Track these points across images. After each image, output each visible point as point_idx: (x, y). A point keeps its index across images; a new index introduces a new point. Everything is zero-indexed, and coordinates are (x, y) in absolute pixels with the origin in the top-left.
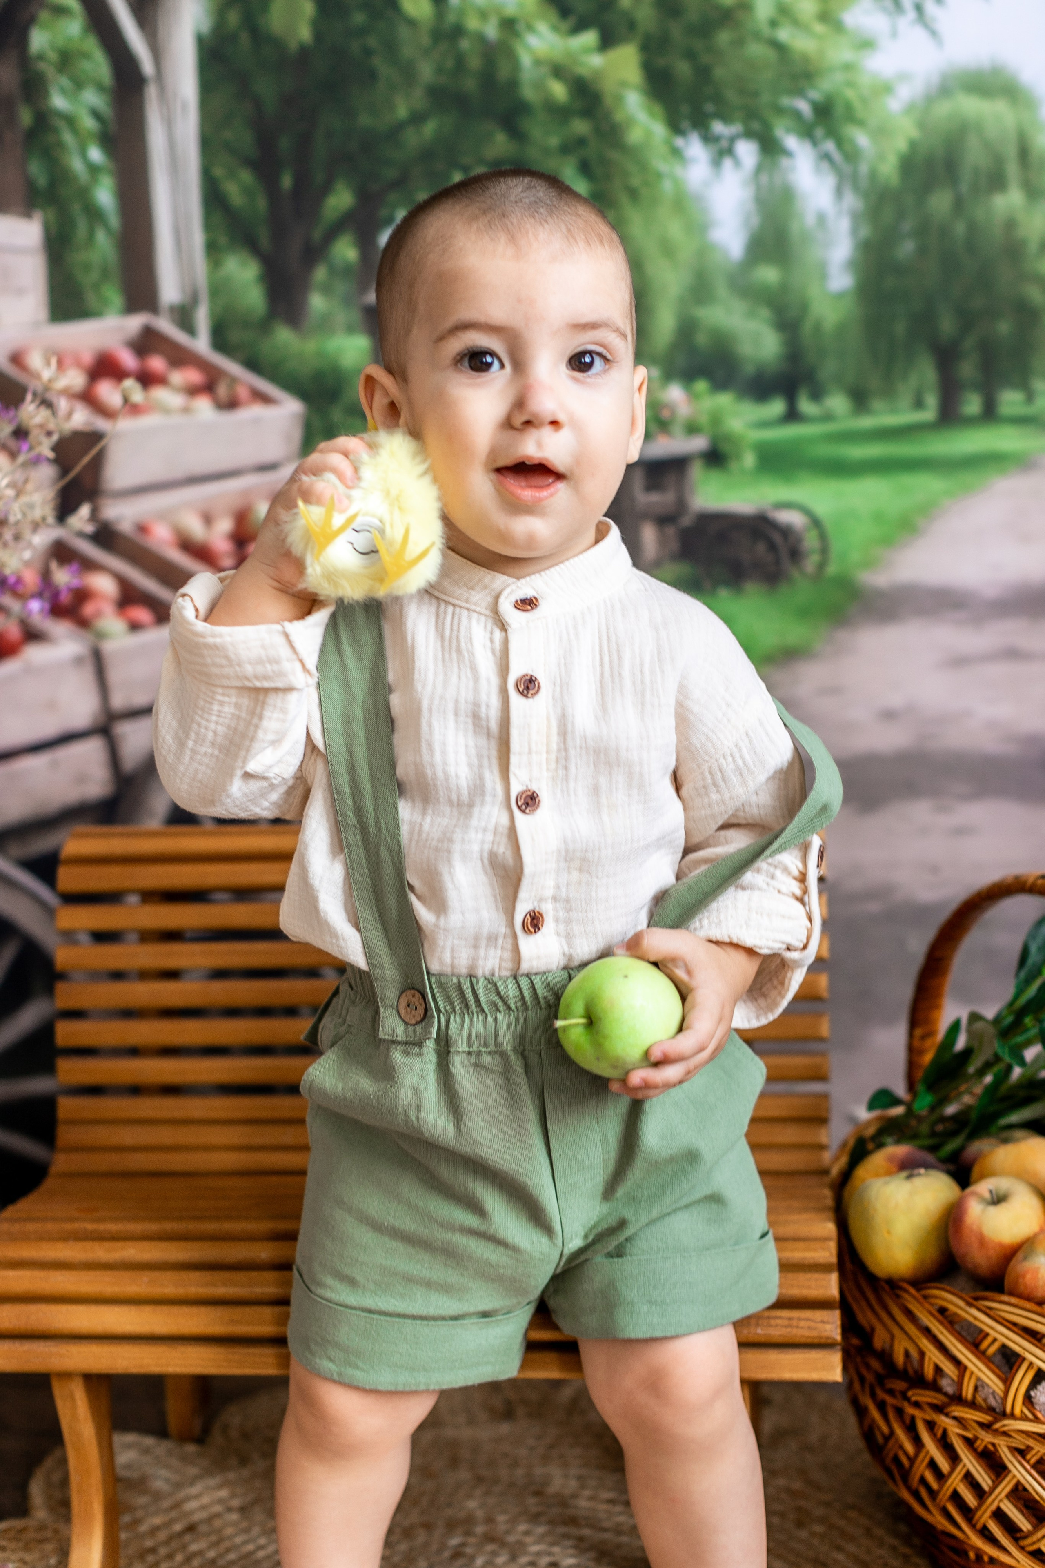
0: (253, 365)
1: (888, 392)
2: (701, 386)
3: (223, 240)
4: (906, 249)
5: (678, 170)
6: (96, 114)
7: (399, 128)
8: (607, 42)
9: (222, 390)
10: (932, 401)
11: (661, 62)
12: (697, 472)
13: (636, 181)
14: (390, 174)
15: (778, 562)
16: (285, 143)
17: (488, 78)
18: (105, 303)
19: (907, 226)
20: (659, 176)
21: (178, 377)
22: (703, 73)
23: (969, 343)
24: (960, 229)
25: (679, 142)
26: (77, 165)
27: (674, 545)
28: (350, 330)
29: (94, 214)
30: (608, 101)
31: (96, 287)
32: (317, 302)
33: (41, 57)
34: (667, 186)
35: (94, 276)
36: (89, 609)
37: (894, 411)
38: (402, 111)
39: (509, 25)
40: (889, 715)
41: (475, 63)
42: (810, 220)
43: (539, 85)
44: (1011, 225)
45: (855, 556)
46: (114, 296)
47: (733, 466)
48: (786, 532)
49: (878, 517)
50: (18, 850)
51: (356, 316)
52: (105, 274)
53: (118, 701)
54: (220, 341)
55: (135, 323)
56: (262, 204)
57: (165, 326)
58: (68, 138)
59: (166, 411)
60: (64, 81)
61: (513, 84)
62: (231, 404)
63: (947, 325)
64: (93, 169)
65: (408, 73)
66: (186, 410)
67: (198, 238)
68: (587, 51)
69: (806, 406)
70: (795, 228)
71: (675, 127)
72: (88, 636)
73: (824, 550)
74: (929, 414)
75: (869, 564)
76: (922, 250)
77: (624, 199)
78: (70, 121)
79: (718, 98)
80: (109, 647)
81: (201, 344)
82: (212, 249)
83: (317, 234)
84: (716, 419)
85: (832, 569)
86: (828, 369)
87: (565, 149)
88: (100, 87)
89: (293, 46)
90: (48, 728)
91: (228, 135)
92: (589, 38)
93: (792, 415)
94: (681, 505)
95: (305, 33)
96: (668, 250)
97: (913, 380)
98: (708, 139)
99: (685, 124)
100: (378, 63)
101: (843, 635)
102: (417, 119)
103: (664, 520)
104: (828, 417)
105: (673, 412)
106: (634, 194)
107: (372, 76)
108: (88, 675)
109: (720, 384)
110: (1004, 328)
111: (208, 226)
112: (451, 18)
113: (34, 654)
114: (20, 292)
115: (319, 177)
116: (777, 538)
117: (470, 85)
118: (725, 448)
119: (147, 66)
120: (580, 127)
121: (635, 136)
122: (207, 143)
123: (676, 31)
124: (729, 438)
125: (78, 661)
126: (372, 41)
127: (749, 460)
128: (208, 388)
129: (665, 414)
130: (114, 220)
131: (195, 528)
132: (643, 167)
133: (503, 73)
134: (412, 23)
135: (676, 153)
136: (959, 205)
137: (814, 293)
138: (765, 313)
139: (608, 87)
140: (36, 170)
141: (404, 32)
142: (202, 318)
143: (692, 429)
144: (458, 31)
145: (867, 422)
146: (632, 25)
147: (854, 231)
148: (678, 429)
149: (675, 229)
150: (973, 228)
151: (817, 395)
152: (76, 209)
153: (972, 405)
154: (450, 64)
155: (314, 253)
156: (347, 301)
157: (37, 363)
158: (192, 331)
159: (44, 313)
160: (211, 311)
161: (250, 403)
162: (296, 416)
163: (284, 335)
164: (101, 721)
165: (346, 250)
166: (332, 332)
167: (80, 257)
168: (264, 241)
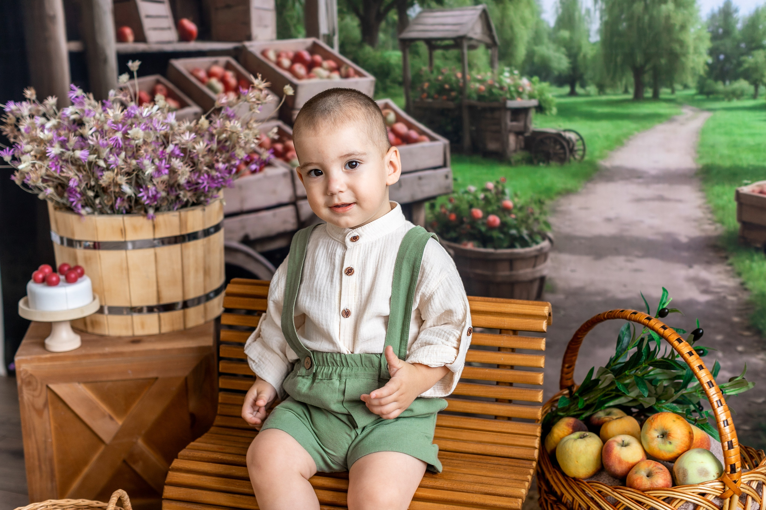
0: (355, 61)
1: (613, 86)
2: (536, 79)
3: (345, 10)
4: (624, 25)
9: (343, 70)
10: (631, 90)
12: (532, 114)
15: (565, 153)
18: (299, 32)
19: (623, 16)
21: (326, 64)
23: (648, 67)
24: (646, 18)
27: (523, 144)
28: (394, 48)
31: (295, 26)
32: (381, 36)
35: (295, 21)
36: (289, 155)
37: (615, 94)
40: (608, 220)
42: (583, 12)
44: (668, 18)
45: (597, 153)
46: (303, 31)
47: (548, 113)
48: (568, 141)
49: (607, 138)
50: (260, 248)
51: (397, 42)
52: (299, 20)
53: (300, 192)
54: (343, 51)
55: (310, 41)
57: (322, 43)
59: (321, 77)
62: (346, 76)
63: (639, 59)
66: (329, 77)
67: (335, 8)
69: (578, 90)
70: (577, 14)
72: (288, 165)
73: (584, 150)
74: (630, 96)
75: (602, 157)
76: (630, 27)
81: (335, 51)
82: (340, 12)
83: (382, 8)
84: (541, 93)
85: (587, 158)
86: (588, 75)
90: (273, 201)
93: (573, 93)
94: (526, 127)
96: (524, 22)
97: (624, 82)
101: (590, 185)
103: (518, 134)
104: (588, 95)
105: (524, 89)
108: (288, 180)
109: (543, 79)
110: (663, 61)
111: (339, 3)
113: (268, 171)
114: (266, 26)
116: (565, 144)
118: (543, 105)
124: (545, 101)
125: (285, 175)
127: (554, 110)
128: (337, 69)
129: (521, 90)
136: (646, 7)
137: (584, 42)
138: (563, 49)
142: (336, 41)
143: (531, 97)
145: (604, 98)
147: (601, 18)
148: (525, 96)
149: (527, 13)
150: (652, 18)
151: (583, 86)
153: (649, 93)
155: (381, 16)
156: (393, 37)
157: (272, 55)
158: (332, 45)
159: (274, 36)
160: (340, 38)
161: (353, 77)
162: (372, 81)
163: (368, 49)
164: (293, 199)
165: (393, 16)
166: (387, 49)
167: (289, 13)
168: (361, 11)
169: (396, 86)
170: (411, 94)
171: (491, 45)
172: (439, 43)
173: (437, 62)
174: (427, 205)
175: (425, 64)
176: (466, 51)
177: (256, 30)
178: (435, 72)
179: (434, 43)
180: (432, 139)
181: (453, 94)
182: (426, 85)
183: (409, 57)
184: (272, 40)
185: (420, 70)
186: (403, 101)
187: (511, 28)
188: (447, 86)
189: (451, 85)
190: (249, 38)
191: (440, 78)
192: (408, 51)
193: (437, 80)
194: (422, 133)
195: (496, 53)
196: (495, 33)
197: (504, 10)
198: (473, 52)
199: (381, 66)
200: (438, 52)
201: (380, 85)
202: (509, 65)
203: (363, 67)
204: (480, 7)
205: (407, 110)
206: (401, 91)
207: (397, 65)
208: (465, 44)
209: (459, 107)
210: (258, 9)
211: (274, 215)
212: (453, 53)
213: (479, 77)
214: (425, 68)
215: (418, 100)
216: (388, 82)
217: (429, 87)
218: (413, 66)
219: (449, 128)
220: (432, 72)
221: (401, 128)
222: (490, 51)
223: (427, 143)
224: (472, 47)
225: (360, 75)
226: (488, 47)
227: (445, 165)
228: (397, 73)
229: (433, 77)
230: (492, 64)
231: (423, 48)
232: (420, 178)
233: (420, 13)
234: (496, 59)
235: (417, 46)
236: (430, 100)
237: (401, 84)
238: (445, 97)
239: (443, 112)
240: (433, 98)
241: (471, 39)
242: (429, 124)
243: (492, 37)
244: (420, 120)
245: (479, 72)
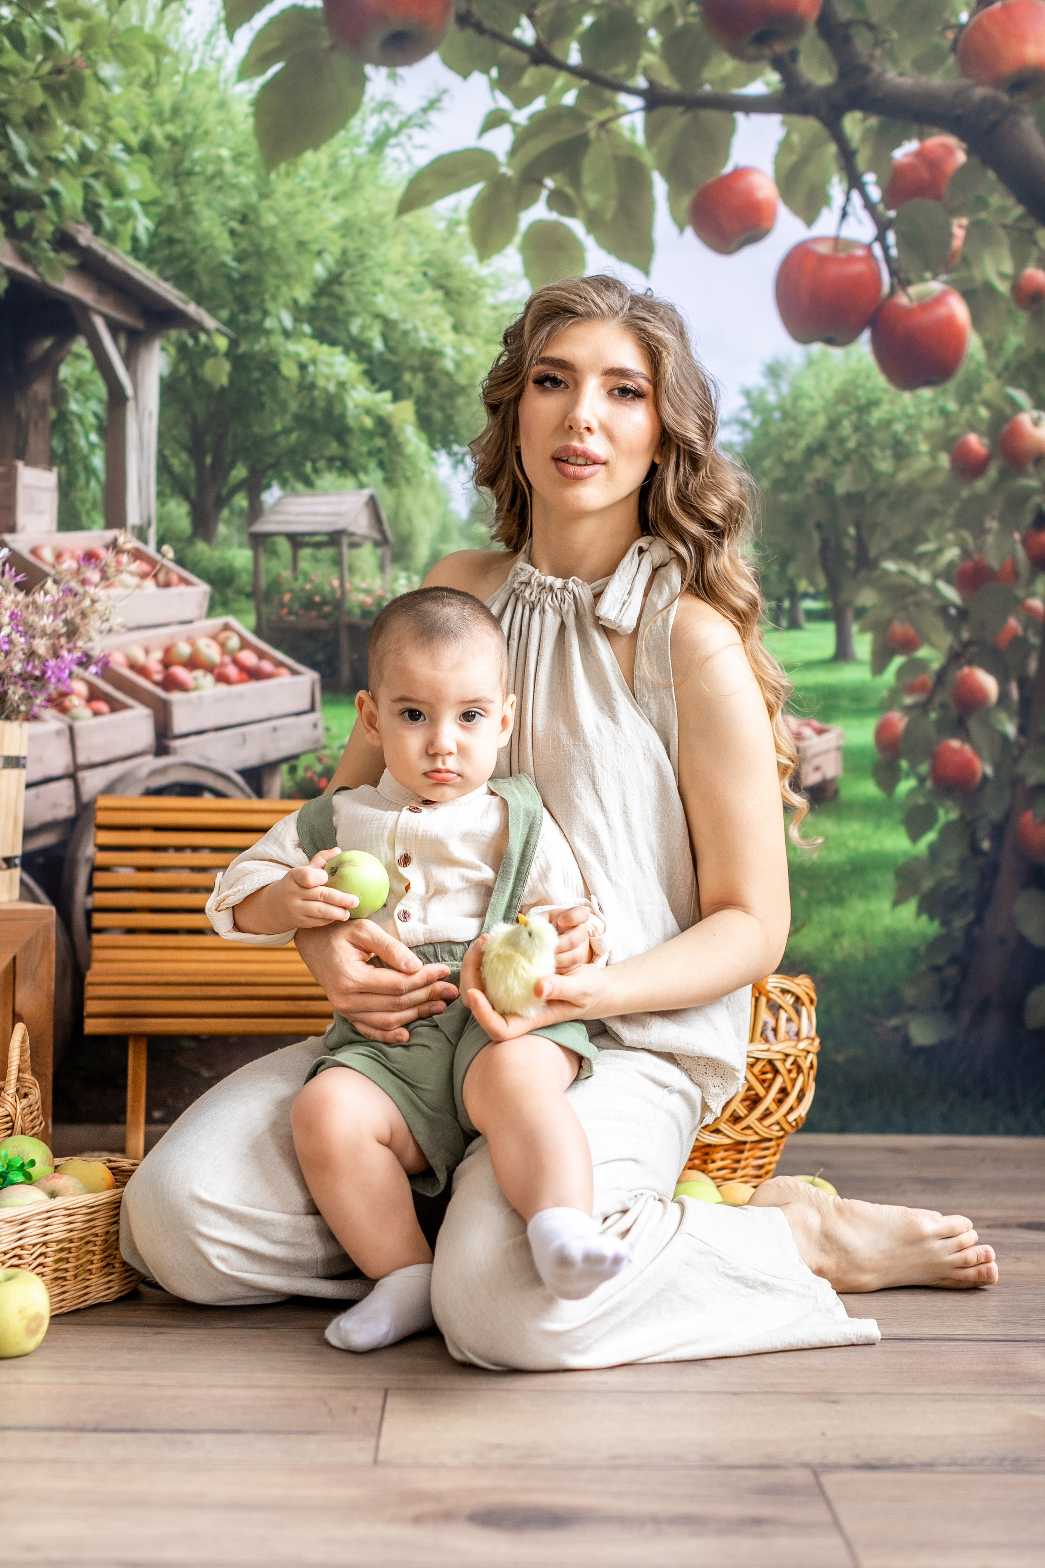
3: (168, 491)
5: (433, 469)
6: (96, 415)
7: (276, 435)
8: (396, 398)
9: (161, 577)
11: (426, 411)
13: (409, 474)
14: (270, 460)
16: (208, 439)
17: (329, 412)
18: (94, 522)
20: (423, 472)
21: (135, 567)
22: (449, 419)
25: (435, 454)
26: (82, 443)
28: (241, 546)
29: (90, 471)
30: (396, 429)
31: (88, 513)
32: (222, 529)
33: (65, 381)
34: (427, 477)
35: (88, 506)
36: (68, 702)
38: (278, 427)
39: (342, 385)
41: (322, 404)
43: (357, 418)
46: (99, 519)
51: (245, 538)
52: (94, 505)
53: (82, 759)
55: (110, 534)
56: (193, 472)
58: (77, 427)
59: (126, 586)
60: (78, 396)
61: (343, 416)
62: (167, 585)
64: (92, 446)
65: (283, 406)
67: (153, 489)
68: (385, 402)
71: (432, 446)
72: (66, 719)
77: (403, 483)
78: (80, 418)
79: (456, 432)
80: (78, 725)
81: (150, 549)
82: (160, 495)
83: (225, 491)
87: (370, 454)
88: (100, 401)
89: (217, 386)
91: (175, 432)
92: (387, 395)
95: (224, 380)
96: (426, 512)
98: (450, 453)
99: (438, 445)
100: (266, 399)
102: (287, 431)
106: (408, 480)
107: (263, 406)
108: (66, 740)
111: (159, 482)
112: (309, 379)
113: (33, 727)
114: (41, 513)
115: (228, 459)
117: (318, 415)
119: (129, 391)
120: (380, 442)
121: (409, 449)
122: (161, 436)
123: (435, 396)
125: (59, 733)
126: (263, 388)
128: (153, 574)
130: (102, 476)
131: (140, 656)
132: (414, 466)
133: (337, 411)
134: (287, 380)
135: (432, 460)
139: (396, 422)
140: (57, 444)
141: (281, 384)
142: (152, 535)
144: (312, 386)
146: (410, 391)
149: (430, 501)
152: (79, 467)
154: (307, 403)
155: (222, 502)
156: (240, 529)
157: (48, 554)
158: (145, 541)
159: (54, 526)
160: (158, 531)
161: (178, 585)
162: (205, 593)
163: (201, 547)
164: (71, 769)
165: (241, 501)
166: (230, 547)
167: (80, 495)
168: (193, 492)
169: (243, 598)
170: (265, 610)
171: (382, 542)
172: (307, 539)
173: (304, 565)
174: (285, 768)
175: (286, 568)
176: (345, 550)
177: (22, 517)
178: (301, 579)
179: (299, 539)
180: (294, 672)
181: (327, 609)
182: (287, 597)
183: (263, 559)
184: (50, 532)
185: (279, 576)
186: (252, 620)
187: (409, 519)
188: (317, 599)
189: (323, 597)
190: (12, 529)
191: (308, 587)
192: (261, 550)
193: (303, 590)
194: (279, 664)
195: (388, 553)
196: (386, 526)
197: (399, 497)
198: (356, 552)
199: (220, 571)
200: (306, 552)
201: (217, 597)
202: (407, 569)
203: (193, 571)
204: (366, 493)
205: (258, 632)
206: (249, 605)
207: (246, 570)
208: (345, 541)
209: (335, 627)
210: (29, 487)
211: (37, 796)
212: (327, 553)
213: (364, 585)
214: (286, 574)
215: (274, 618)
216: (230, 593)
217: (290, 600)
218: (268, 571)
219: (320, 657)
220: (295, 578)
221: (249, 658)
222: (379, 551)
223: (285, 678)
224: (354, 545)
225: (187, 583)
226: (377, 544)
227: (312, 709)
228: (245, 580)
229: (297, 585)
230: (382, 568)
231: (284, 547)
232: (275, 729)
233: (280, 499)
234: (388, 562)
235: (274, 543)
236: (292, 618)
237: (249, 596)
238: (314, 614)
239: (311, 634)
240: (297, 615)
241: (352, 534)
242: (291, 652)
243: (382, 532)
244: (277, 646)
245: (363, 578)
